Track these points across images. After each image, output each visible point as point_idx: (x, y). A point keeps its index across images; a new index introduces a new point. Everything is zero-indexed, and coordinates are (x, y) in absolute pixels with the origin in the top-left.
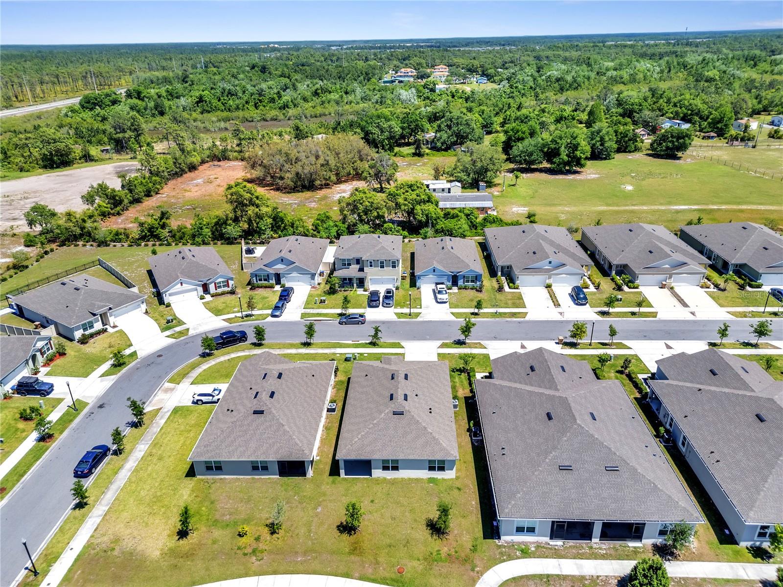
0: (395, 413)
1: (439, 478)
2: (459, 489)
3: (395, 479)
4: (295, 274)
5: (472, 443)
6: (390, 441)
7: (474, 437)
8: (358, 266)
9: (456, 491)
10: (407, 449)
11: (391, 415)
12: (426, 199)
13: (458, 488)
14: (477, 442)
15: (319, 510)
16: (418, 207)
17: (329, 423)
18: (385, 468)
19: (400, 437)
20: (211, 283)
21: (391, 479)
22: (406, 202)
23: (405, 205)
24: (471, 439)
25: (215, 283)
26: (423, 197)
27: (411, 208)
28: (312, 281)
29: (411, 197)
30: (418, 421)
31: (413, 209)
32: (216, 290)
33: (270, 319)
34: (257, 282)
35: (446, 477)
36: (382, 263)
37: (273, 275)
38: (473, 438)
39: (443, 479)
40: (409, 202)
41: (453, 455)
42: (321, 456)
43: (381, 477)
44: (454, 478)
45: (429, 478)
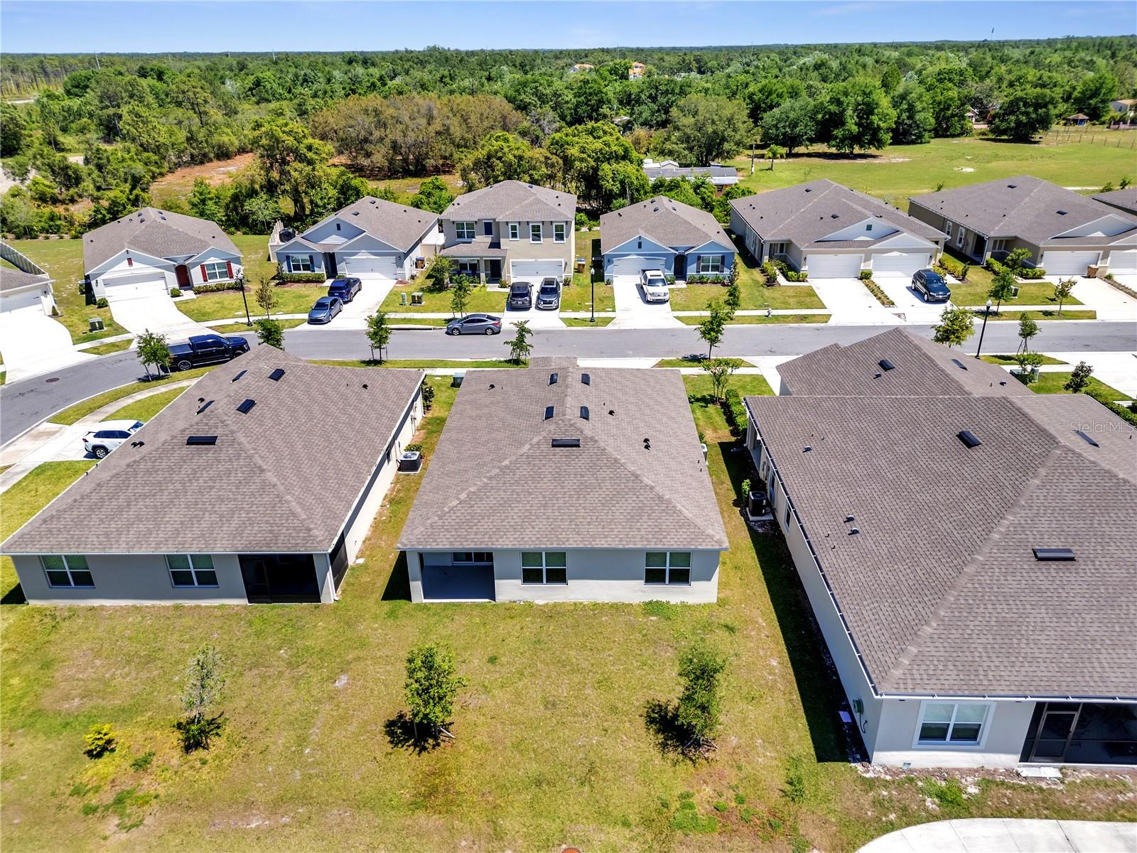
0: (556, 444)
1: (673, 602)
2: (730, 629)
3: (555, 605)
4: (363, 256)
5: (750, 529)
6: (545, 506)
7: (752, 515)
8: (488, 239)
9: (723, 634)
10: (589, 523)
11: (546, 447)
12: (621, 152)
13: (727, 626)
14: (761, 526)
15: (342, 681)
16: (605, 166)
17: (399, 491)
18: (531, 576)
19: (571, 496)
20: (195, 265)
21: (547, 604)
22: (585, 156)
23: (582, 160)
24: (747, 520)
25: (203, 267)
26: (614, 148)
27: (592, 168)
28: (399, 271)
29: (593, 147)
30: (616, 460)
31: (596, 170)
32: (206, 280)
33: (306, 327)
34: (290, 271)
35: (691, 600)
36: (536, 229)
37: (321, 257)
38: (751, 518)
39: (684, 606)
40: (589, 156)
41: (712, 537)
42: (371, 556)
43: (520, 601)
44: (716, 601)
45: (647, 600)
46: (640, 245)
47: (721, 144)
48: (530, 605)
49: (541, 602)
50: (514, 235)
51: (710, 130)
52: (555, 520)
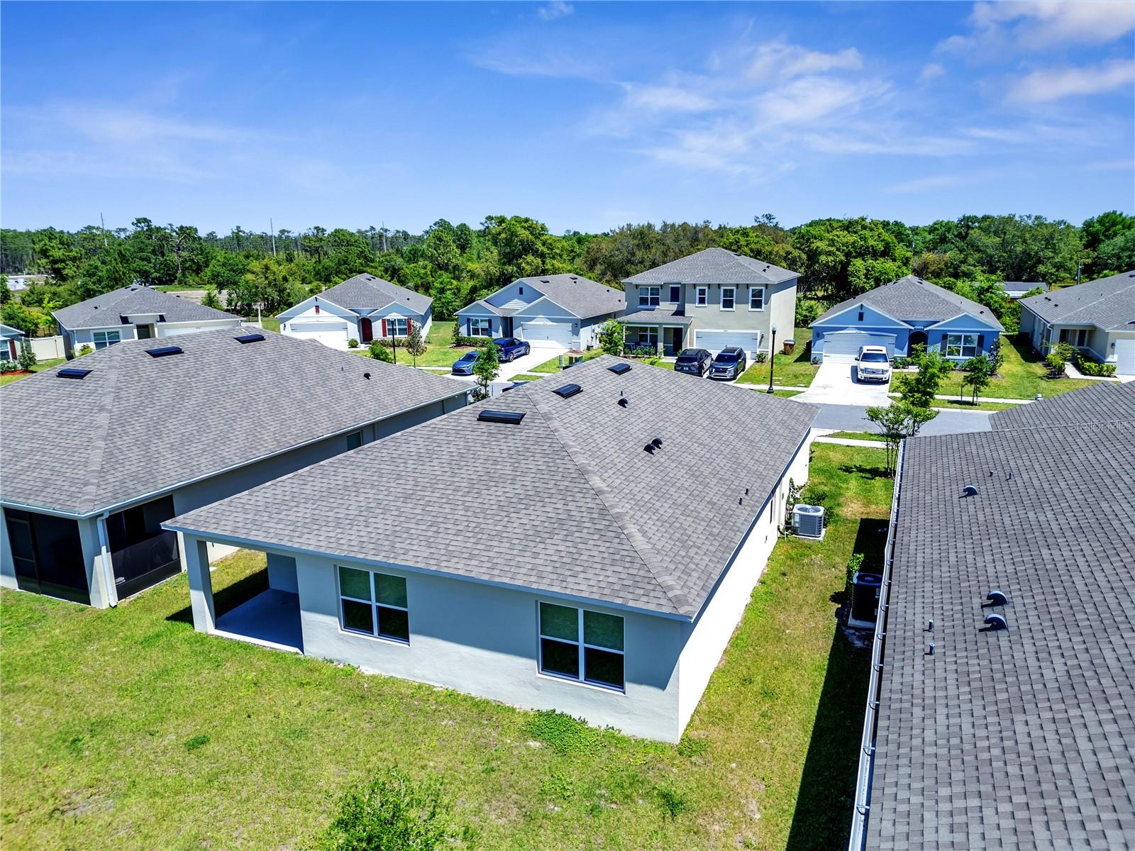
0: (486, 417)
1: (592, 724)
2: (672, 804)
3: (387, 681)
4: (540, 321)
7: (856, 617)
8: (674, 307)
12: (881, 247)
13: (666, 796)
16: (858, 263)
18: (356, 618)
20: (377, 318)
21: (376, 677)
22: (833, 249)
23: (829, 254)
25: (384, 322)
26: (871, 242)
27: (841, 262)
28: (575, 339)
29: (845, 240)
31: (845, 265)
32: (385, 335)
34: (469, 335)
36: (728, 293)
37: (499, 321)
38: (852, 621)
39: (611, 739)
40: (838, 249)
41: (665, 590)
42: (227, 567)
43: (339, 662)
44: (678, 742)
45: (545, 708)
46: (861, 317)
47: (1035, 266)
48: (351, 673)
49: (368, 671)
50: (702, 301)
51: (1019, 249)
52: (408, 520)
